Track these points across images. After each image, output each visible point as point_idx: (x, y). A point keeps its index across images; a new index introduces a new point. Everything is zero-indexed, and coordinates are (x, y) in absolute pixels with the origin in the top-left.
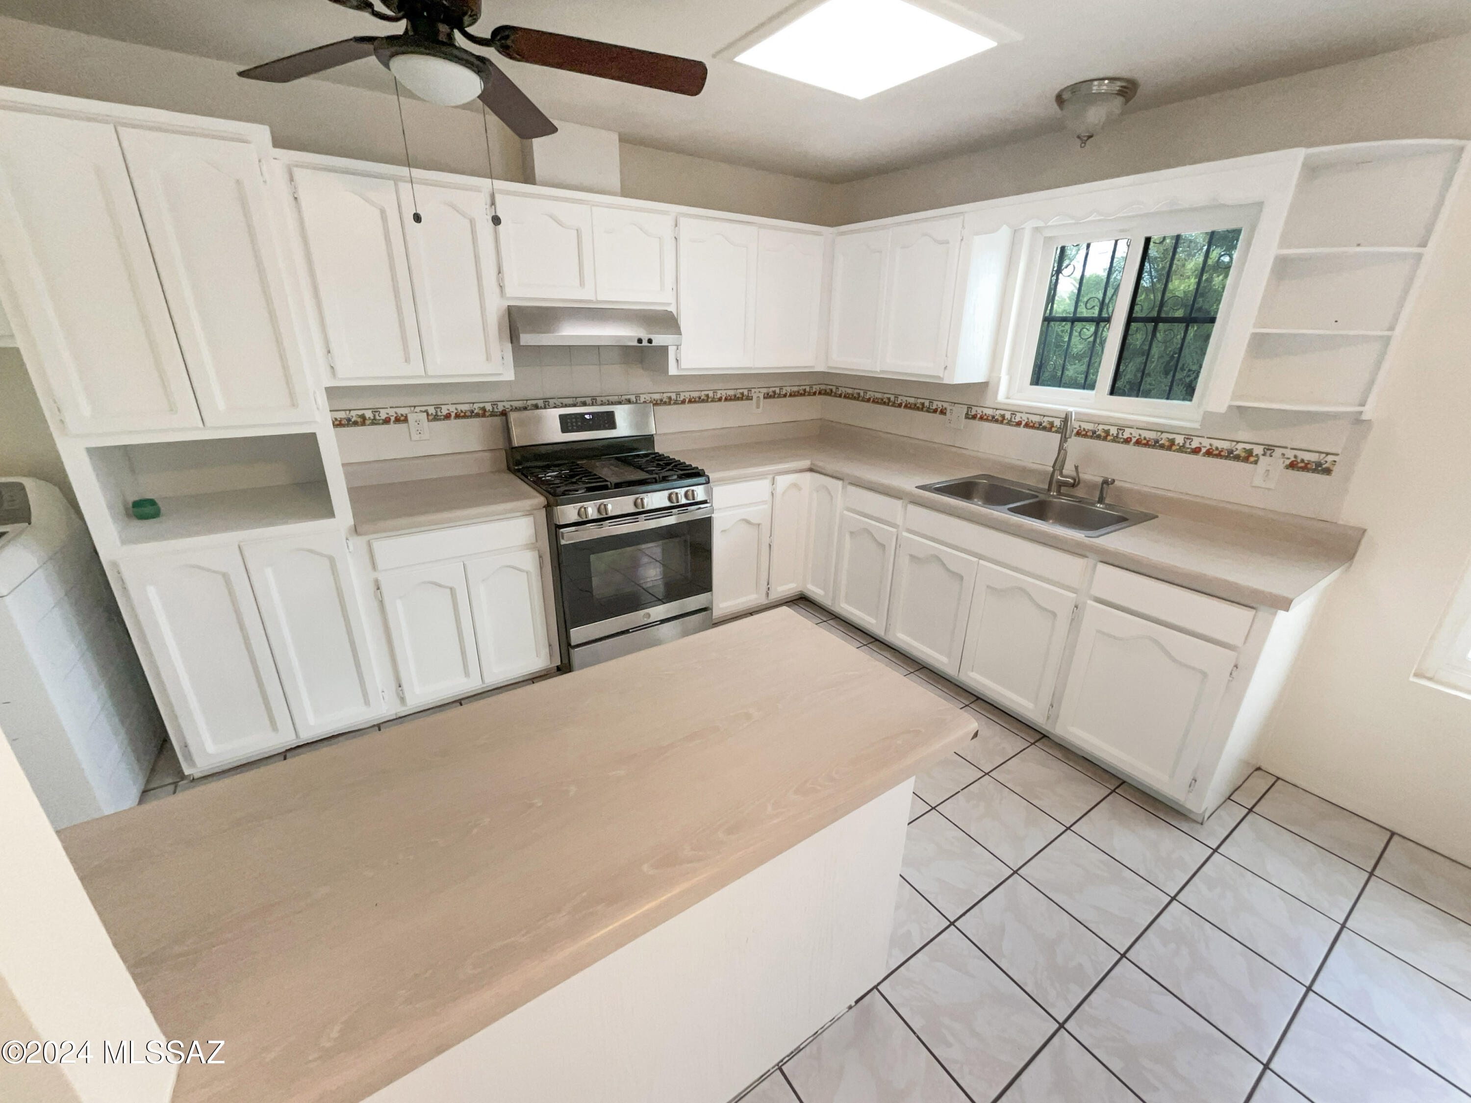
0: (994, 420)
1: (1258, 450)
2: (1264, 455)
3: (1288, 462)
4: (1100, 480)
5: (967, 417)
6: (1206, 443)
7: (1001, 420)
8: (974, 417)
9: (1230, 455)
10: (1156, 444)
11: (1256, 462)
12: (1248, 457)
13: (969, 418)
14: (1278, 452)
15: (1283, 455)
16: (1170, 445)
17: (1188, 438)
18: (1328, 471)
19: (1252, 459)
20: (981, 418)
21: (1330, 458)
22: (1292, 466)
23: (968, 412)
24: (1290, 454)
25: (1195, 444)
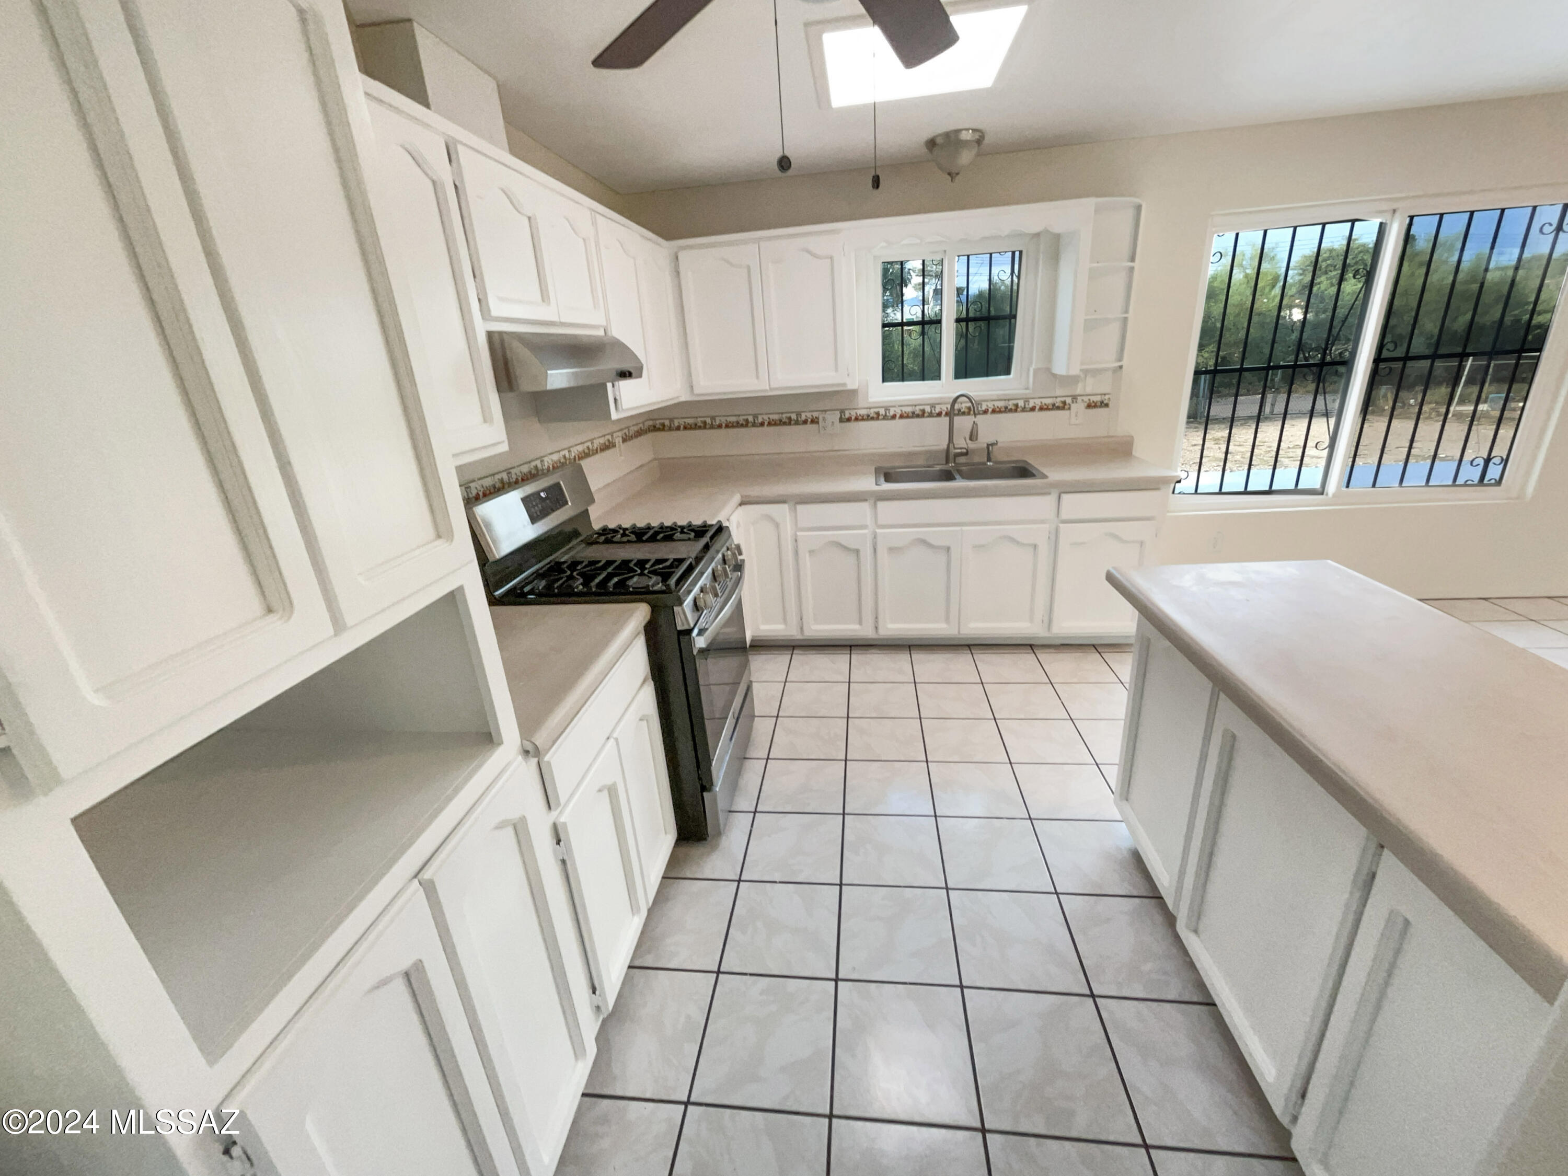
0: (869, 418)
1: (1069, 400)
2: (1073, 402)
3: (1086, 404)
4: (985, 445)
5: (841, 420)
6: (1038, 402)
7: (877, 417)
8: (849, 420)
9: (1054, 407)
10: (1006, 410)
11: (1069, 409)
12: (1064, 406)
13: (844, 422)
14: (1080, 399)
15: (1083, 400)
16: (1016, 409)
17: (1026, 401)
18: (1107, 405)
19: (1067, 407)
20: (857, 419)
21: (1107, 397)
22: (1089, 406)
23: (841, 416)
24: (1086, 399)
25: (1031, 404)
